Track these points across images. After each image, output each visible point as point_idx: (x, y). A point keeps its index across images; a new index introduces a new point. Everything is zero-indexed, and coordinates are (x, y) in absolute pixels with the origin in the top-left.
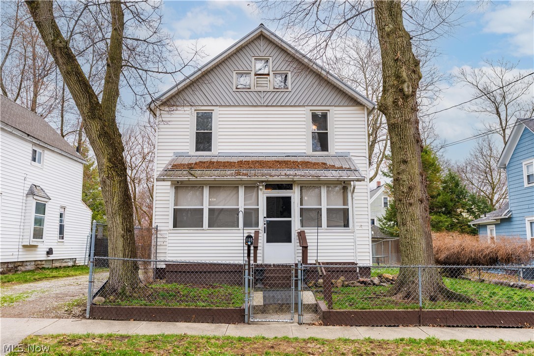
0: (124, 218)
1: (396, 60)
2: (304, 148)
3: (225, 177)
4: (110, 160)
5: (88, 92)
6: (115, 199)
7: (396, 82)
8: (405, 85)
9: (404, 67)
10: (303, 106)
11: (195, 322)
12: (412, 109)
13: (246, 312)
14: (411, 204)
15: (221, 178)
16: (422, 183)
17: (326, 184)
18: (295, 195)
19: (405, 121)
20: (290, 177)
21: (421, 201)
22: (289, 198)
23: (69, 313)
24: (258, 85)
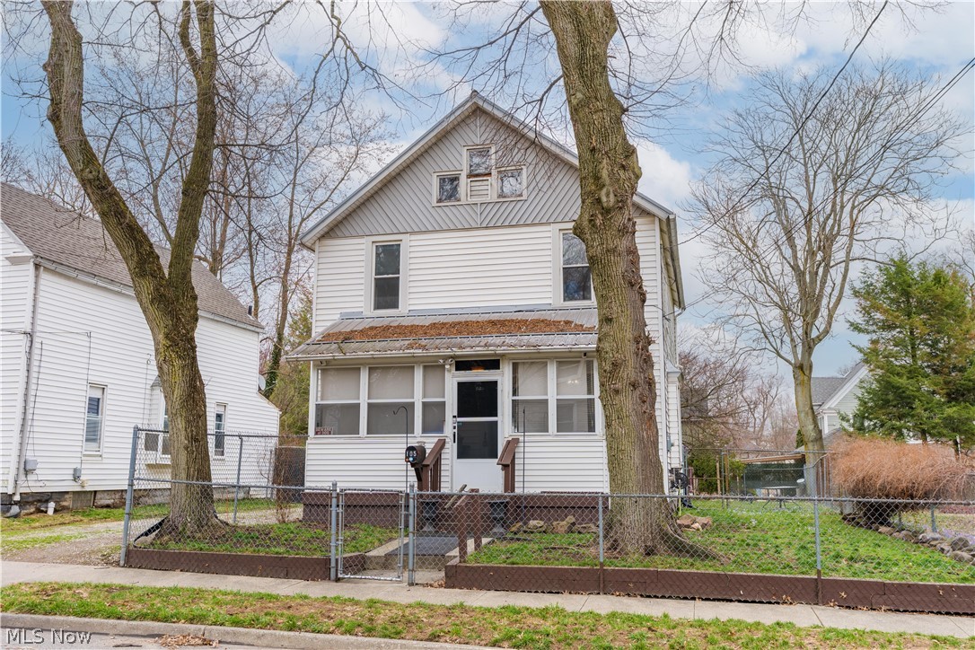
0: (188, 422)
1: (593, 150)
2: (550, 295)
3: (389, 352)
4: (167, 336)
5: (135, 239)
6: (175, 393)
7: (593, 187)
8: (604, 191)
9: (605, 161)
10: (548, 223)
11: (261, 576)
12: (619, 231)
13: (333, 564)
14: (617, 392)
15: (382, 355)
16: (637, 355)
17: (556, 358)
18: (503, 377)
19: (608, 251)
20: (490, 348)
21: (634, 386)
22: (495, 383)
23: (107, 561)
24: (473, 193)
